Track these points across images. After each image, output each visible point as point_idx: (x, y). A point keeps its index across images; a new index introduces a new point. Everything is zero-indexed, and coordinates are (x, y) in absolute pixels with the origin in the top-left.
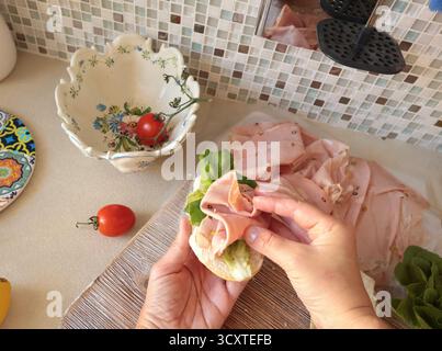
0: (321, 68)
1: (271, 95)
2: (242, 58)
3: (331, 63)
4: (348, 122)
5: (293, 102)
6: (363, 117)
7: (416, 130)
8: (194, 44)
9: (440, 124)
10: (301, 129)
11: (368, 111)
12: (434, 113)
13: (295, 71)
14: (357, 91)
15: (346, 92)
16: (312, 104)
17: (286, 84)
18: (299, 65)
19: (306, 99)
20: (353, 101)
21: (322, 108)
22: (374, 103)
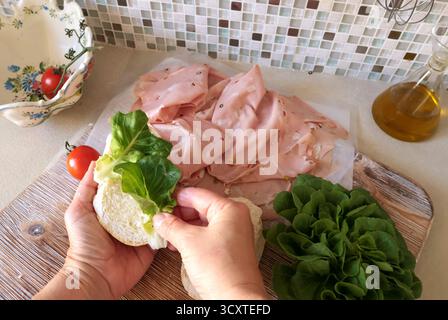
0: (221, 4)
1: (186, 41)
2: (144, 4)
4: (270, 60)
5: (209, 45)
6: (281, 52)
7: (339, 61)
9: (361, 50)
10: (211, 69)
11: (284, 45)
12: (350, 39)
13: (199, 11)
14: (265, 25)
15: (255, 26)
16: (228, 45)
17: (196, 26)
18: (201, 5)
19: (220, 40)
20: (266, 36)
21: (239, 48)
22: (287, 36)
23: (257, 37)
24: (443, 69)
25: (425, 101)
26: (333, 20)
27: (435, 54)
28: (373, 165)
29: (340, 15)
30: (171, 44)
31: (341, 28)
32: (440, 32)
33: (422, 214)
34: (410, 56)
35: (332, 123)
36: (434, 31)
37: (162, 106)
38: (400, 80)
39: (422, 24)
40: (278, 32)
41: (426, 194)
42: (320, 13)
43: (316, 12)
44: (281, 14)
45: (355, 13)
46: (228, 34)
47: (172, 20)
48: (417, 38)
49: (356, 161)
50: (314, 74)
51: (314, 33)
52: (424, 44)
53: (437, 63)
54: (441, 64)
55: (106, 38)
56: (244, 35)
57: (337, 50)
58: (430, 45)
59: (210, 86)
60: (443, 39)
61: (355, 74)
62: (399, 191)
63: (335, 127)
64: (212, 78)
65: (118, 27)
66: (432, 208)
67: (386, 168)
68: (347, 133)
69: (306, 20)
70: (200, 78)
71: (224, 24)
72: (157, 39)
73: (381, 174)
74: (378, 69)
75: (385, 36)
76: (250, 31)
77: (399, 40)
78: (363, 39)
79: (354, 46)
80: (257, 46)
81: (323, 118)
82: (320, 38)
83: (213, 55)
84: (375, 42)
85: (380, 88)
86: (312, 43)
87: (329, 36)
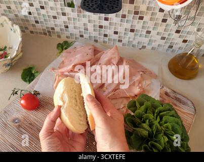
0: (100, 18)
1: (84, 35)
2: (65, 18)
3: (103, 15)
4: (122, 43)
5: (94, 37)
6: (127, 39)
7: (153, 43)
8: (43, 15)
9: (163, 38)
10: (95, 47)
11: (128, 36)
12: (158, 34)
13: (89, 21)
14: (120, 28)
15: (115, 28)
16: (103, 37)
17: (89, 28)
18: (91, 19)
19: (99, 34)
20: (120, 32)
21: (108, 38)
22: (129, 33)
23: (116, 33)
24: (200, 47)
25: (192, 61)
26: (150, 25)
27: (196, 40)
28: (168, 91)
29: (153, 23)
30: (77, 36)
31: (154, 29)
32: (198, 30)
33: (191, 113)
34: (185, 41)
35: (150, 71)
36: (195, 29)
37: (73, 64)
38: (181, 52)
39: (190, 26)
40: (125, 31)
41: (193, 103)
42: (144, 22)
43: (142, 21)
44: (127, 23)
45: (160, 22)
46: (103, 31)
47: (77, 25)
48: (188, 33)
49: (161, 89)
50: (142, 49)
51: (142, 31)
52: (191, 36)
53: (197, 44)
54: (199, 45)
55: (48, 34)
56: (110, 32)
57: (152, 39)
58: (194, 36)
59: (95, 55)
60: (200, 33)
61: (161, 49)
62: (180, 102)
63: (152, 73)
64: (96, 51)
65: (53, 29)
66: (195, 110)
67: (175, 92)
68: (157, 76)
69: (138, 25)
70: (90, 51)
71: (101, 27)
72: (71, 34)
73: (172, 95)
74: (171, 47)
75: (174, 32)
76: (113, 30)
77: (180, 34)
78: (164, 33)
79: (160, 37)
80: (116, 37)
81: (146, 69)
82: (144, 33)
83: (96, 41)
84: (169, 35)
85: (171, 56)
86: (141, 36)
87: (148, 32)
